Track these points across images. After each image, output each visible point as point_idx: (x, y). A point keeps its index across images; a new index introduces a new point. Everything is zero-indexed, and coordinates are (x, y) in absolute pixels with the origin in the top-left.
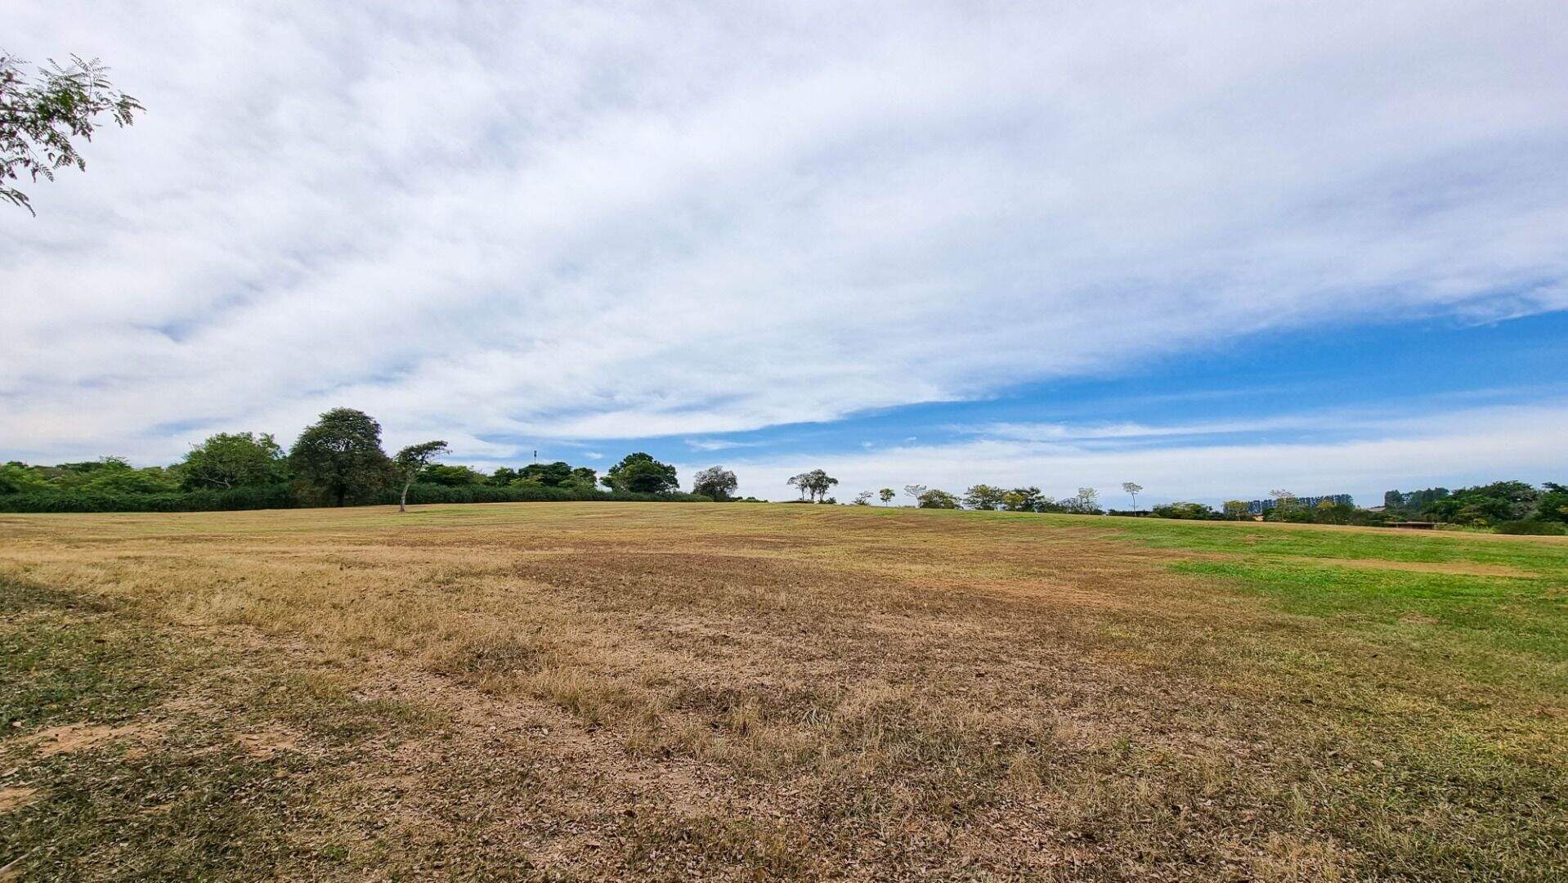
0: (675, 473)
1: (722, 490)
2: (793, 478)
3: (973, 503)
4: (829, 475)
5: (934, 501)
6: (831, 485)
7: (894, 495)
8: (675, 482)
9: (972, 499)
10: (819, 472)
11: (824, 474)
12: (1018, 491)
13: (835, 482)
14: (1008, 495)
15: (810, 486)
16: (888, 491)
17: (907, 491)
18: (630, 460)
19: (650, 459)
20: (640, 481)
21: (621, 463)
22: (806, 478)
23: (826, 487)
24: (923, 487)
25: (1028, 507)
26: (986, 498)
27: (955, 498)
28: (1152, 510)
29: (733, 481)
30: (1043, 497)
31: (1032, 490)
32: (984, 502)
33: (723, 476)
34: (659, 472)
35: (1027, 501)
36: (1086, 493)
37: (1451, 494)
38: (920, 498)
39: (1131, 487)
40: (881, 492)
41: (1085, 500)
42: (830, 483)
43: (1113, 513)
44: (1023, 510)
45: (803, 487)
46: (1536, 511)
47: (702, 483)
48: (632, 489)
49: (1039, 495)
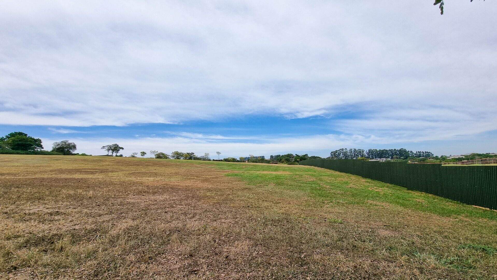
0: (41, 142)
1: (68, 150)
2: (104, 147)
3: (174, 157)
4: (120, 146)
5: (160, 156)
6: (121, 150)
7: (146, 154)
8: (41, 147)
9: (173, 156)
10: (116, 145)
11: (118, 145)
12: (188, 153)
13: (123, 148)
14: (185, 154)
15: (112, 150)
16: (144, 152)
17: (151, 152)
18: (12, 135)
19: (26, 135)
20: (18, 145)
21: (6, 136)
22: (110, 147)
23: (119, 150)
24: (157, 151)
25: (190, 158)
26: (178, 155)
27: (168, 155)
28: (223, 159)
29: (74, 147)
30: (195, 155)
31: (192, 153)
32: (177, 157)
33: (69, 144)
34: (31, 141)
35: (190, 157)
36: (207, 154)
37: (281, 156)
38: (155, 155)
39: (218, 153)
40: (141, 153)
41: (206, 156)
42: (121, 149)
43: (214, 160)
44: (189, 159)
45: (108, 150)
46: (294, 160)
47: (57, 147)
48: (13, 149)
49: (194, 155)
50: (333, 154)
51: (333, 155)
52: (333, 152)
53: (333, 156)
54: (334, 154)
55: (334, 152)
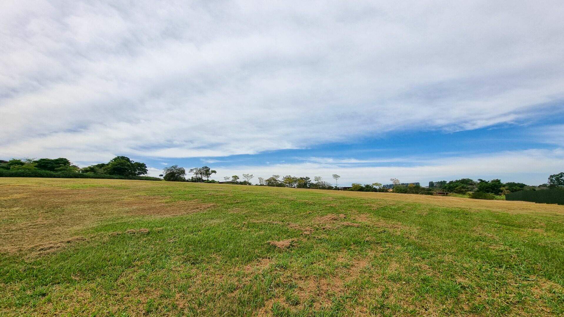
37: (447, 183)
50: (554, 179)
51: (555, 181)
52: (554, 176)
53: (553, 182)
54: (557, 179)
55: (557, 175)
